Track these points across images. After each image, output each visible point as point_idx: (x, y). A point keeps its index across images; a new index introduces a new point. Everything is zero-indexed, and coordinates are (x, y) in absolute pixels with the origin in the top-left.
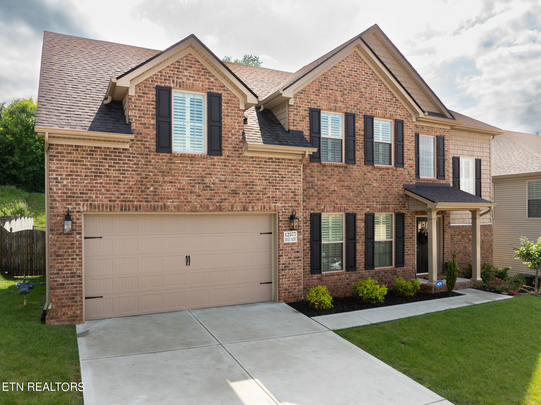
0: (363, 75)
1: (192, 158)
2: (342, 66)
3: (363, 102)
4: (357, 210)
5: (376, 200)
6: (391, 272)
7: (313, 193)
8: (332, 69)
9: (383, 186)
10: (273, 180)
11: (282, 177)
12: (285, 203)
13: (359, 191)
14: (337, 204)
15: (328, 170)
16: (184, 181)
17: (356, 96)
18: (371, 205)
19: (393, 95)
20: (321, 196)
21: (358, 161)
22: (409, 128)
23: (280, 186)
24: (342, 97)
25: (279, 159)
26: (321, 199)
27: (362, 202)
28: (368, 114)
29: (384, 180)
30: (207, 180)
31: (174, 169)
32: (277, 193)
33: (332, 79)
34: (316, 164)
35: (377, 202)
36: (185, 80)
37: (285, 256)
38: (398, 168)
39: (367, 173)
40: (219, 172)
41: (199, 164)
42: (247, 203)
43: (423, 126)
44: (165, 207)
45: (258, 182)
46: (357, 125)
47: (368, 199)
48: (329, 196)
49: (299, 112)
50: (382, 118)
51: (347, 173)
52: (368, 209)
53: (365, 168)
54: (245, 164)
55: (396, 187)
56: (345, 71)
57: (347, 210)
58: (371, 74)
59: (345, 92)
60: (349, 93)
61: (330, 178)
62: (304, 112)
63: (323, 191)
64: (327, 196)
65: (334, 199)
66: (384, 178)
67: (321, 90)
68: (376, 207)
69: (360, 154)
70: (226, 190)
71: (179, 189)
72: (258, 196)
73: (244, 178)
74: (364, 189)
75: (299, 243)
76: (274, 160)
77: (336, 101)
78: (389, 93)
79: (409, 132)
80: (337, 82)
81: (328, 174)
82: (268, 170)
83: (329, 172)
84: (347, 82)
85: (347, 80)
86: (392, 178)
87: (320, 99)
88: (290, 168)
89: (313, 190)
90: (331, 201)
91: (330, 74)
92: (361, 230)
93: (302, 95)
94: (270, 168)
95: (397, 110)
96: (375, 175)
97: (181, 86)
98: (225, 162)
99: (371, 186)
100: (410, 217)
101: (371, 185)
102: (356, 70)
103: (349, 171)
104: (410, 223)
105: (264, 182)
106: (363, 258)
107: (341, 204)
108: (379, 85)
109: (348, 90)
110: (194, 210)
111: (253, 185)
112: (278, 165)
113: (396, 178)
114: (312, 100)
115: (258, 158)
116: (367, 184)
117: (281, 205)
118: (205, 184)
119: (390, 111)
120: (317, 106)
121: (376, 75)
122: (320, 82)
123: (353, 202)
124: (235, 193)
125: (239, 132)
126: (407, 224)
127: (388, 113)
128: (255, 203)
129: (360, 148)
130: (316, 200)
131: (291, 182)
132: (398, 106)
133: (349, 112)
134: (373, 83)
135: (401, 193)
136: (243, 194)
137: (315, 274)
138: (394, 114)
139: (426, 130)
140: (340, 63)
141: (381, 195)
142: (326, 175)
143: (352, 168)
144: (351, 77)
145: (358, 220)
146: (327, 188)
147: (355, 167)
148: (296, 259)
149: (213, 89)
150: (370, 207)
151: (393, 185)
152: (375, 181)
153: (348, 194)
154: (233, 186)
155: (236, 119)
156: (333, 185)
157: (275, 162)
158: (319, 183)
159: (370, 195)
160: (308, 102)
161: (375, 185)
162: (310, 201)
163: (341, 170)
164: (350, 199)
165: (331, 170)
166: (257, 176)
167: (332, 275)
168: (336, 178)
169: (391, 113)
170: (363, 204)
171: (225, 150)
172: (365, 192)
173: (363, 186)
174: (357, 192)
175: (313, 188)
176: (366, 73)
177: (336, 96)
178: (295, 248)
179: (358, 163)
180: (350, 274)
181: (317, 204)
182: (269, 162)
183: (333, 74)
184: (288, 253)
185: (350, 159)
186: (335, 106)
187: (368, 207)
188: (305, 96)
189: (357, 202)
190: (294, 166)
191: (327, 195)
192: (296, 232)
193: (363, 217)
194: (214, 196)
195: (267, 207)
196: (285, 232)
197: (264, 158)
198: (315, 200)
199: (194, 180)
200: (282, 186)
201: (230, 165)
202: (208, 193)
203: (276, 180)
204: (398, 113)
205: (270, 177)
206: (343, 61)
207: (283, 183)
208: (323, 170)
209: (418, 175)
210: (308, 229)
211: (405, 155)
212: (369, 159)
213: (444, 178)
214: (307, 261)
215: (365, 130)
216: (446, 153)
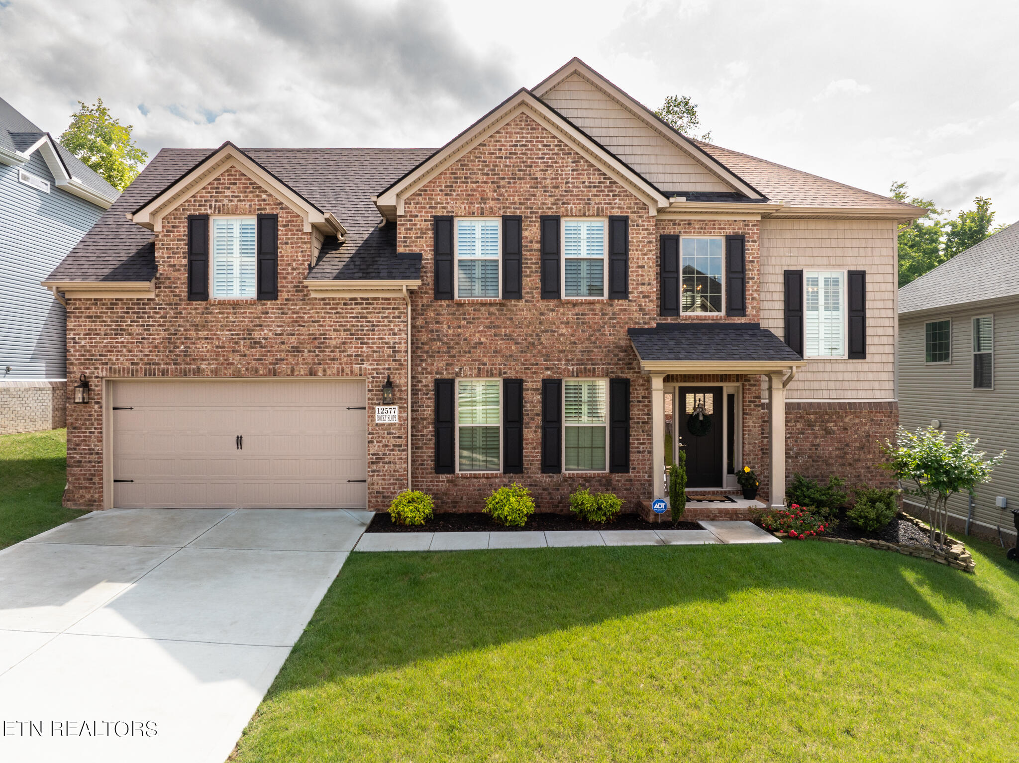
0: (540, 150)
1: (235, 305)
2: (497, 141)
3: (538, 194)
4: (525, 373)
5: (567, 356)
6: (600, 481)
7: (439, 348)
8: (475, 149)
9: (581, 333)
10: (357, 330)
11: (373, 326)
12: (377, 364)
13: (530, 343)
14: (485, 364)
15: (468, 310)
16: (225, 336)
17: (525, 186)
18: (554, 365)
19: (604, 174)
20: (454, 352)
21: (528, 293)
22: (641, 228)
23: (368, 339)
24: (495, 191)
25: (367, 299)
26: (454, 356)
27: (535, 360)
28: (550, 214)
29: (582, 323)
30: (256, 334)
31: (211, 322)
32: (364, 349)
33: (477, 165)
34: (444, 303)
35: (568, 360)
36: (226, 202)
37: (377, 442)
38: (616, 301)
39: (546, 312)
40: (273, 322)
41: (245, 313)
42: (315, 364)
43: (689, 220)
44: (198, 372)
45: (333, 335)
46: (525, 234)
47: (547, 356)
48: (470, 352)
49: (415, 225)
50: (580, 216)
51: (506, 315)
52: (549, 372)
53: (543, 305)
54: (312, 309)
55: (610, 335)
56: (503, 148)
57: (505, 373)
58: (556, 146)
59: (502, 183)
60: (509, 183)
61: (471, 323)
62: (423, 223)
63: (457, 344)
64: (465, 352)
65: (479, 356)
66: (584, 319)
67: (454, 185)
68: (565, 369)
69: (531, 281)
70: (283, 347)
71: (217, 347)
72: (332, 354)
73: (311, 329)
74: (539, 339)
75: (401, 425)
76: (359, 301)
77: (484, 200)
78: (596, 172)
79: (641, 237)
80: (486, 169)
81: (467, 317)
82: (349, 315)
83: (469, 314)
84: (506, 166)
85: (506, 162)
86: (601, 319)
87: (453, 199)
88: (387, 311)
89: (439, 344)
90: (473, 360)
91: (472, 158)
92: (534, 406)
93: (420, 198)
94: (352, 313)
95: (614, 200)
96: (563, 314)
97: (220, 211)
98: (282, 309)
99: (556, 334)
100: (643, 385)
101: (555, 331)
102: (524, 143)
103: (509, 310)
104: (643, 397)
105: (343, 334)
106: (537, 453)
107: (493, 365)
108: (573, 162)
109: (508, 178)
110: (237, 374)
111: (324, 339)
112: (367, 308)
113: (610, 318)
114: (439, 203)
115: (333, 299)
116: (547, 331)
117: (370, 367)
118: (253, 339)
119: (596, 204)
120: (447, 212)
121: (566, 146)
122: (452, 173)
123: (516, 360)
124: (296, 350)
125: (303, 264)
126: (637, 397)
127: (594, 207)
128: (328, 364)
129: (531, 272)
130: (446, 358)
131: (388, 332)
132: (617, 193)
133: (508, 214)
134: (560, 161)
135: (623, 343)
136: (310, 351)
137: (443, 473)
138: (607, 208)
139: (697, 227)
140: (491, 137)
141: (576, 348)
142: (465, 319)
143: (515, 306)
144: (514, 157)
145: (527, 390)
146: (465, 339)
147: (521, 304)
148: (397, 448)
149: (265, 209)
150: (553, 368)
151: (605, 331)
152: (563, 326)
153: (506, 348)
154: (293, 340)
155: (299, 247)
156: (477, 335)
157: (361, 304)
158: (450, 331)
159: (552, 348)
160: (431, 207)
161: (564, 331)
162: (435, 361)
163: (493, 309)
164: (511, 356)
165: (475, 310)
166: (331, 326)
167: (475, 477)
168: (482, 323)
169: (600, 206)
170: (537, 364)
171: (282, 292)
172: (541, 343)
173: (537, 335)
174: (525, 344)
175: (439, 340)
176: (545, 146)
177: (484, 191)
178: (394, 431)
179: (528, 297)
180: (511, 477)
181: (447, 365)
182: (351, 304)
183: (477, 157)
184: (383, 438)
185: (513, 290)
186: (482, 208)
187: (547, 369)
188: (425, 199)
189: (526, 360)
190: (393, 309)
191: (467, 350)
192: (397, 407)
193: (539, 385)
194: (266, 356)
195: (347, 370)
196: (377, 408)
197: (343, 299)
198: (444, 359)
199: (237, 335)
200: (373, 339)
201: (290, 312)
202: (257, 352)
203: (362, 330)
204: (617, 205)
205: (353, 326)
206: (498, 132)
207: (374, 334)
208: (459, 310)
209: (675, 311)
210: (431, 403)
211: (632, 276)
212: (550, 290)
213: (744, 315)
214: (428, 452)
215: (543, 241)
216: (749, 266)
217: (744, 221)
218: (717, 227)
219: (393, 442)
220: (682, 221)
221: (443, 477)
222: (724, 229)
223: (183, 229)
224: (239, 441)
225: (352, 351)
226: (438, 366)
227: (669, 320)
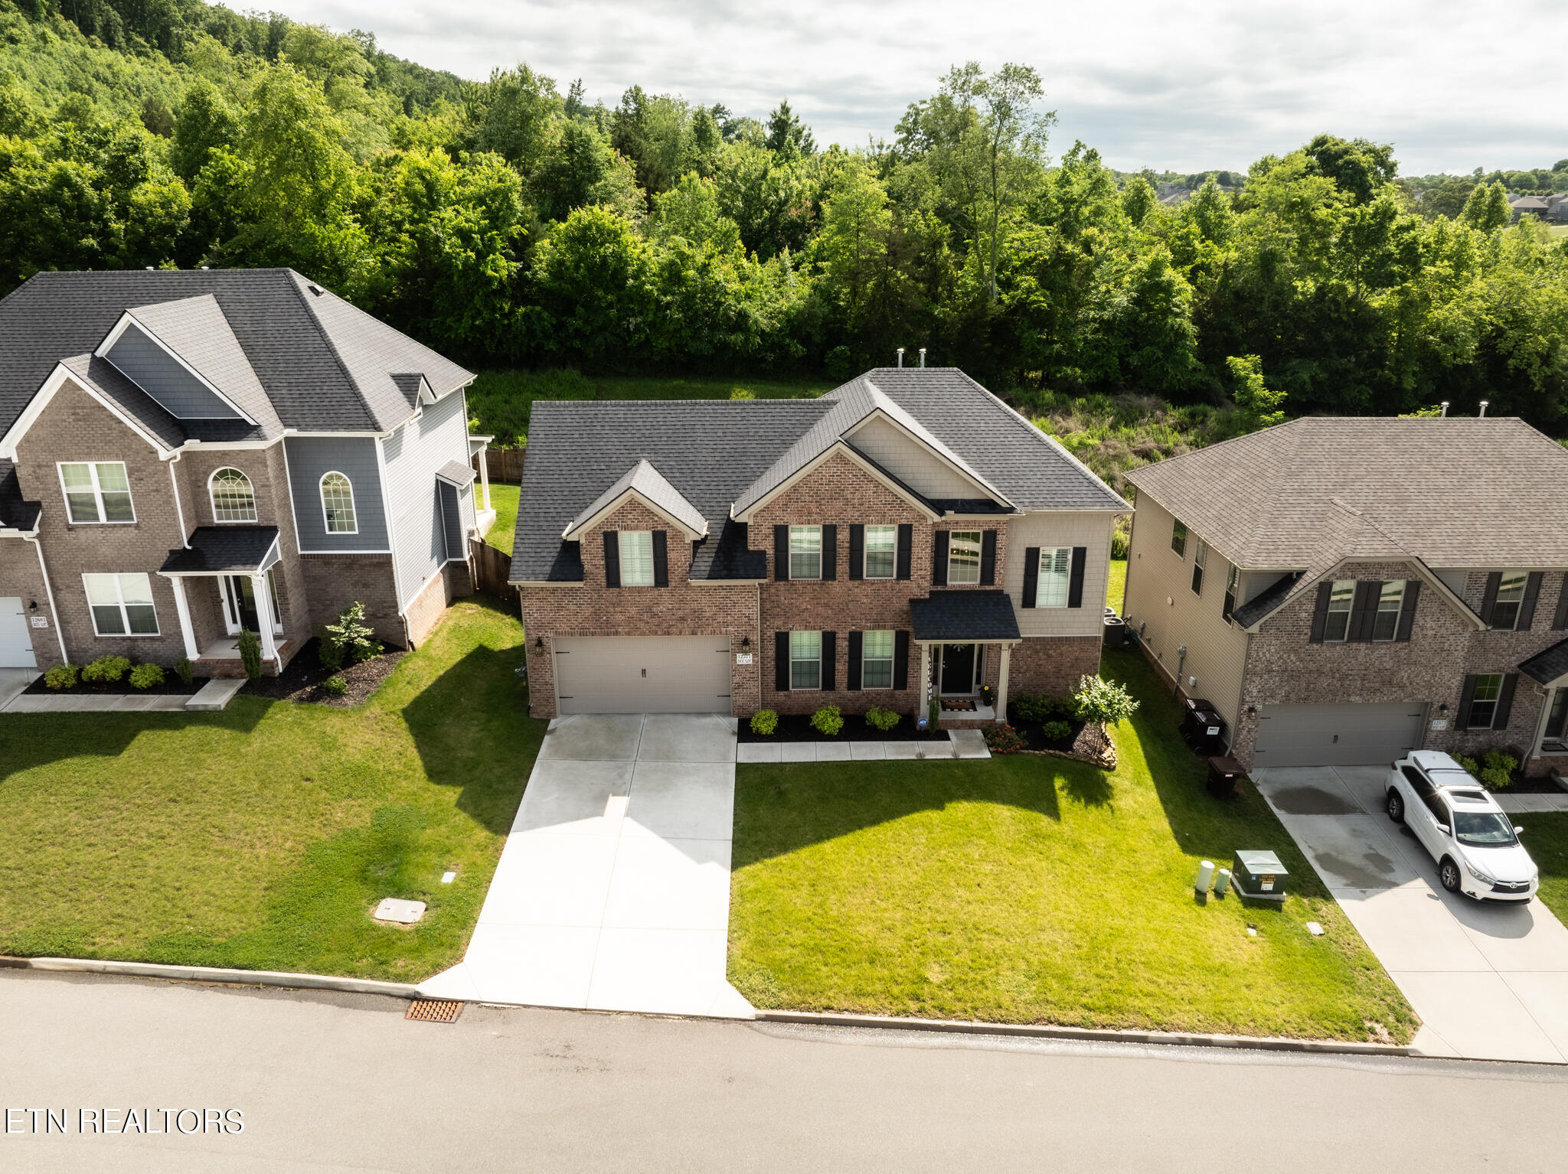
0: (851, 478)
1: (639, 590)
2: (820, 473)
3: (849, 509)
4: (838, 628)
5: (866, 617)
6: (886, 697)
7: (779, 612)
8: (804, 478)
9: (876, 602)
10: (723, 606)
11: (734, 603)
12: (738, 628)
13: (841, 608)
14: (810, 622)
15: (798, 587)
16: (633, 611)
17: (839, 504)
18: (857, 622)
19: (896, 496)
20: (788, 615)
21: (840, 576)
22: (921, 533)
23: (732, 612)
24: (818, 508)
25: (730, 586)
26: (788, 618)
27: (844, 620)
28: (857, 523)
29: (878, 595)
30: (655, 609)
31: (623, 601)
32: (729, 618)
33: (805, 490)
34: (782, 583)
35: (867, 619)
36: (629, 522)
37: (739, 676)
38: (902, 580)
39: (852, 588)
40: (666, 601)
41: (647, 595)
42: (695, 628)
45: (707, 609)
46: (839, 537)
47: (853, 617)
48: (799, 615)
49: (761, 531)
50: (878, 524)
51: (824, 590)
52: (853, 627)
53: (850, 584)
54: (693, 593)
55: (897, 603)
56: (824, 477)
57: (824, 628)
58: (861, 475)
59: (823, 502)
60: (828, 502)
61: (801, 596)
62: (767, 530)
63: (791, 609)
64: (796, 615)
65: (806, 617)
66: (879, 592)
67: (789, 504)
68: (865, 625)
69: (843, 567)
70: (674, 617)
71: (629, 617)
72: (707, 622)
73: (692, 606)
74: (847, 606)
75: (753, 665)
77: (810, 514)
78: (889, 494)
79: (921, 538)
80: (812, 492)
81: (798, 592)
82: (718, 597)
83: (799, 590)
84: (826, 490)
85: (826, 487)
86: (890, 592)
87: (788, 514)
88: (744, 594)
89: (779, 609)
90: (802, 620)
91: (801, 485)
92: (843, 649)
93: (765, 514)
94: (720, 595)
95: (902, 513)
96: (865, 589)
97: (625, 528)
98: (671, 593)
99: (859, 603)
101: (858, 601)
102: (839, 474)
103: (827, 587)
105: (714, 609)
106: (845, 678)
107: (815, 623)
108: (874, 488)
109: (827, 499)
110: (643, 634)
111: (702, 612)
112: (730, 592)
113: (897, 592)
114: (778, 516)
115: (707, 586)
116: (852, 601)
117: (733, 630)
118: (653, 612)
119: (890, 515)
120: (784, 522)
121: (870, 476)
122: (788, 496)
123: (831, 620)
124: (683, 619)
125: (685, 564)
127: (888, 518)
128: (704, 628)
129: (843, 562)
130: (783, 619)
131: (744, 607)
132: (905, 509)
133: (827, 523)
134: (864, 486)
135: (905, 608)
136: (691, 620)
137: (781, 691)
138: (897, 519)
139: (963, 524)
140: (816, 469)
141: (873, 611)
142: (796, 593)
143: (831, 584)
144: (832, 483)
145: (839, 638)
146: (797, 607)
147: (835, 583)
148: (750, 679)
149: (658, 527)
150: (856, 625)
151: (893, 600)
152: (864, 597)
153: (824, 612)
154: (680, 613)
155: (681, 553)
156: (804, 604)
157: (726, 589)
158: (786, 601)
159: (856, 612)
160: (772, 519)
161: (865, 601)
162: (776, 620)
163: (815, 587)
164: (828, 617)
165: (803, 587)
166: (706, 604)
167: (803, 692)
168: (808, 596)
169: (892, 517)
170: (846, 622)
171: (671, 582)
172: (849, 609)
173: (846, 603)
174: (837, 609)
175: (779, 607)
176: (854, 475)
177: (810, 507)
178: (749, 669)
179: (840, 579)
180: (827, 693)
181: (784, 623)
182: (719, 590)
183: (805, 484)
184: (741, 673)
185: (829, 573)
186: (809, 519)
187: (852, 625)
188: (769, 514)
189: (838, 620)
190: (748, 592)
191: (797, 613)
192: (750, 654)
193: (847, 636)
195: (717, 632)
196: (738, 655)
197: (713, 586)
198: (781, 619)
199: (642, 610)
201: (677, 595)
202: (656, 621)
203: (727, 606)
204: (904, 517)
205: (720, 603)
206: (821, 466)
207: (734, 609)
208: (792, 588)
209: (944, 583)
210: (773, 647)
211: (914, 564)
212: (856, 573)
213: (993, 584)
214: (772, 678)
215: (851, 542)
216: (998, 551)
217: (997, 521)
218: (977, 524)
219: (749, 675)
220: (952, 520)
221: (782, 693)
222: (983, 525)
223: (600, 540)
224: (644, 672)
225: (720, 619)
226: (778, 624)
227: (940, 588)
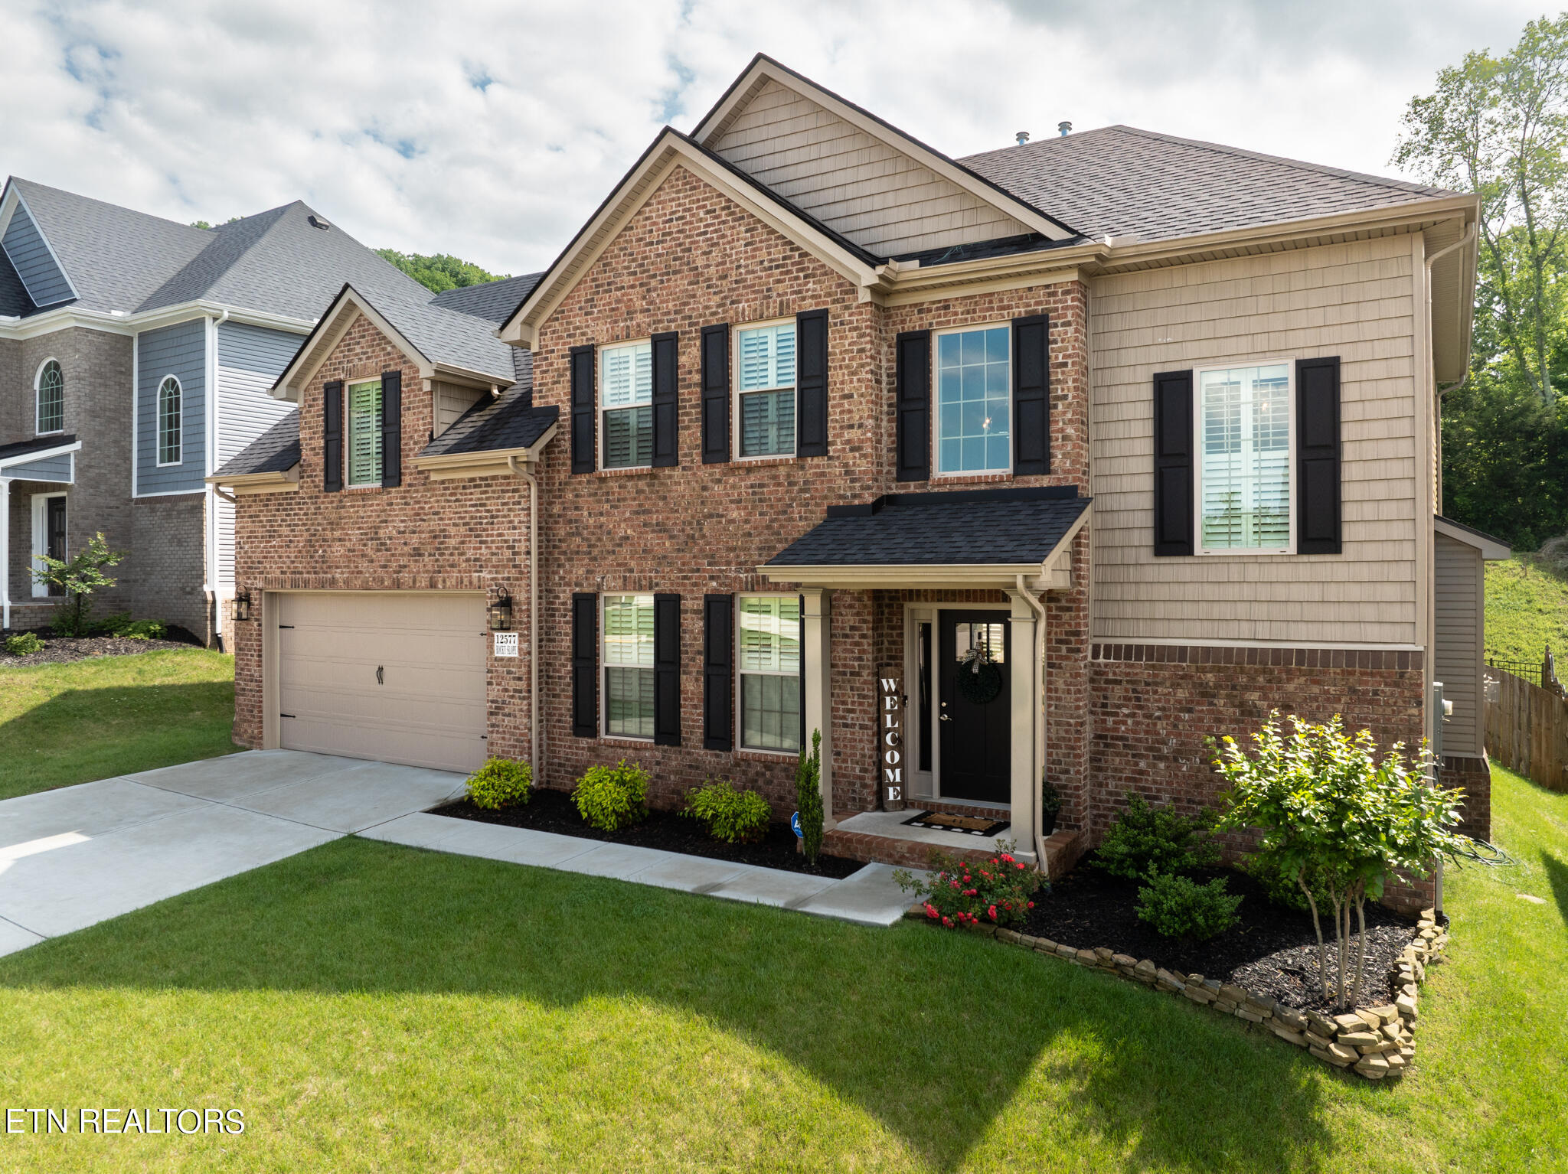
0: (701, 220)
1: (364, 495)
2: (647, 219)
3: (699, 293)
4: (684, 585)
5: (738, 556)
7: (579, 546)
8: (619, 236)
9: (758, 517)
10: (476, 524)
11: (492, 517)
12: (497, 572)
13: (688, 536)
14: (631, 571)
15: (612, 487)
16: (355, 534)
17: (681, 283)
18: (721, 571)
19: (791, 243)
20: (595, 552)
21: (685, 455)
22: (847, 327)
23: (487, 536)
24: (644, 298)
25: (486, 479)
26: (595, 559)
27: (696, 564)
28: (715, 323)
29: (761, 500)
30: (382, 533)
31: (345, 518)
32: (484, 551)
33: (621, 263)
34: (584, 478)
35: (740, 563)
36: (356, 361)
37: (497, 684)
38: (809, 459)
39: (710, 484)
40: (397, 515)
41: (372, 505)
42: (435, 572)
44: (333, 582)
45: (452, 530)
46: (683, 360)
47: (712, 557)
48: (614, 552)
49: (551, 364)
50: (755, 320)
51: (658, 492)
52: (714, 584)
53: (705, 473)
54: (433, 496)
55: (801, 518)
56: (654, 228)
57: (657, 585)
58: (723, 209)
59: (653, 283)
60: (662, 282)
61: (616, 507)
62: (561, 360)
63: (599, 540)
64: (609, 552)
65: (625, 558)
66: (762, 493)
67: (596, 297)
68: (735, 578)
69: (690, 436)
70: (406, 548)
71: (349, 550)
72: (451, 558)
73: (432, 523)
74: (701, 530)
75: (521, 661)
76: (478, 482)
77: (630, 314)
78: (779, 242)
79: (847, 342)
80: (634, 265)
81: (611, 497)
82: (469, 503)
83: (613, 493)
84: (659, 255)
85: (658, 249)
86: (787, 492)
87: (593, 320)
88: (507, 495)
89: (578, 540)
90: (619, 565)
91: (616, 252)
92: (695, 639)
93: (557, 323)
94: (471, 500)
95: (806, 284)
96: (733, 487)
97: (351, 374)
98: (405, 498)
99: (724, 520)
100: (851, 606)
101: (722, 516)
102: (680, 214)
103: (662, 484)
104: (852, 628)
105: (463, 530)
106: (699, 715)
107: (642, 571)
108: (747, 231)
109: (660, 275)
110: (366, 586)
111: (445, 537)
112: (486, 492)
113: (801, 491)
114: (578, 328)
115: (452, 481)
116: (711, 516)
117: (489, 576)
118: (379, 539)
119: (779, 295)
120: (588, 340)
121: (737, 206)
122: (594, 280)
123: (670, 564)
124: (417, 553)
125: (424, 435)
126: (843, 628)
127: (775, 302)
128: (447, 572)
129: (690, 421)
130: (586, 561)
131: (507, 526)
132: (810, 272)
133: (660, 332)
134: (729, 233)
136: (430, 555)
137: (584, 736)
138: (794, 301)
140: (639, 213)
141: (751, 541)
142: (608, 501)
143: (670, 477)
144: (668, 238)
145: (686, 612)
146: (609, 533)
147: (677, 472)
148: (517, 695)
149: (389, 365)
150: (719, 577)
151: (793, 512)
152: (734, 506)
153: (658, 544)
154: (415, 540)
155: (420, 412)
156: (623, 525)
157: (480, 486)
158: (591, 521)
159: (718, 543)
160: (569, 336)
161: (735, 515)
162: (573, 566)
163: (642, 484)
164: (665, 557)
165: (620, 487)
166: (450, 519)
167: (621, 746)
168: (630, 506)
169: (784, 298)
170: (698, 570)
171: (405, 474)
172: (704, 536)
173: (699, 523)
174: (682, 538)
175: (579, 534)
176: (708, 212)
177: (631, 300)
178: (513, 670)
179: (684, 461)
180: (666, 751)
181: (588, 572)
182: (470, 487)
183: (621, 249)
184: (503, 678)
185: (665, 450)
186: (628, 327)
187: (712, 578)
188: (562, 324)
189: (683, 564)
190: (514, 491)
191: (611, 548)
192: (516, 634)
193: (700, 604)
194: (390, 561)
195: (466, 581)
196: (496, 634)
197: (462, 480)
198: (584, 562)
199: (366, 534)
200: (492, 535)
201: (412, 501)
202: (382, 557)
203: (481, 523)
204: (810, 293)
205: (472, 518)
206: (647, 204)
207: (492, 530)
208: (601, 488)
209: (922, 470)
210: (568, 629)
211: (834, 414)
212: (715, 449)
213: (1047, 470)
214: (565, 704)
215: (705, 371)
216: (1057, 374)
217: (1048, 286)
218: (995, 305)
219: (512, 684)
220: (934, 303)
221: (584, 742)
222: (1009, 307)
223: (321, 401)
224: (380, 672)
225: (470, 554)
226: (575, 576)
227: (913, 488)
